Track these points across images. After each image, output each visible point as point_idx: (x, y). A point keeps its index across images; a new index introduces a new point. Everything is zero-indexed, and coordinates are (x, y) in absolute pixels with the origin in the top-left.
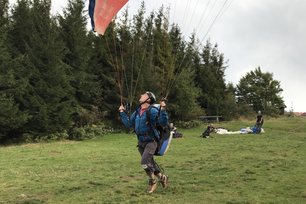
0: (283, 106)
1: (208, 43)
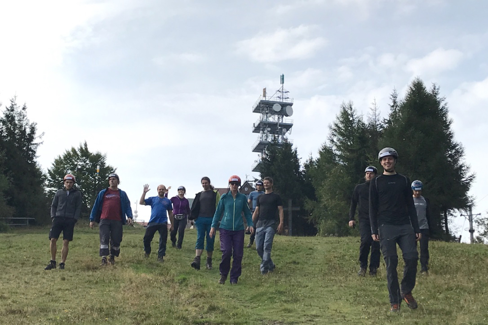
1: (13, 104)
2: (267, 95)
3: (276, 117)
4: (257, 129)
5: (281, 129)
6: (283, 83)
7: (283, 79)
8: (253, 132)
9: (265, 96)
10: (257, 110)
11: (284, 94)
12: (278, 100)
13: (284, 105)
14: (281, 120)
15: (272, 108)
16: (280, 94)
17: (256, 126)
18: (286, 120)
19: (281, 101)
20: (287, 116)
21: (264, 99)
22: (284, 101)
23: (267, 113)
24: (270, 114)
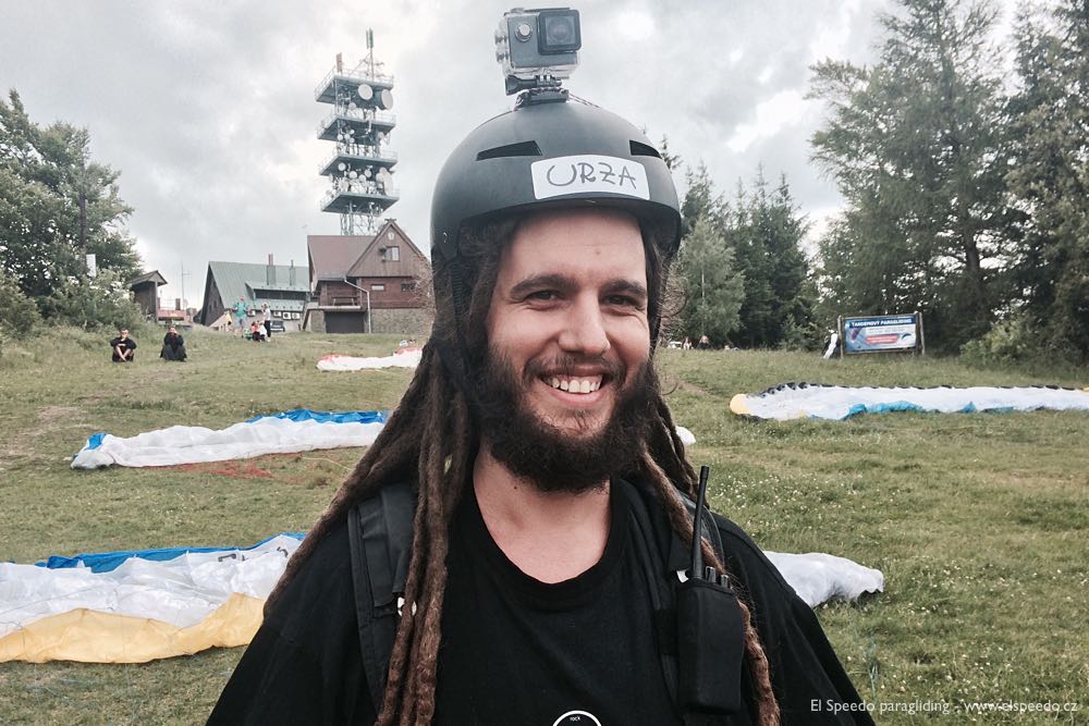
0: (152, 280)
2: (344, 67)
4: (330, 133)
5: (373, 134)
6: (372, 47)
7: (371, 39)
8: (321, 138)
10: (328, 96)
11: (375, 67)
12: (363, 78)
13: (376, 89)
14: (372, 116)
15: (356, 92)
17: (327, 125)
18: (380, 117)
19: (369, 79)
20: (383, 108)
21: (339, 75)
22: (376, 80)
23: (347, 103)
24: (352, 105)
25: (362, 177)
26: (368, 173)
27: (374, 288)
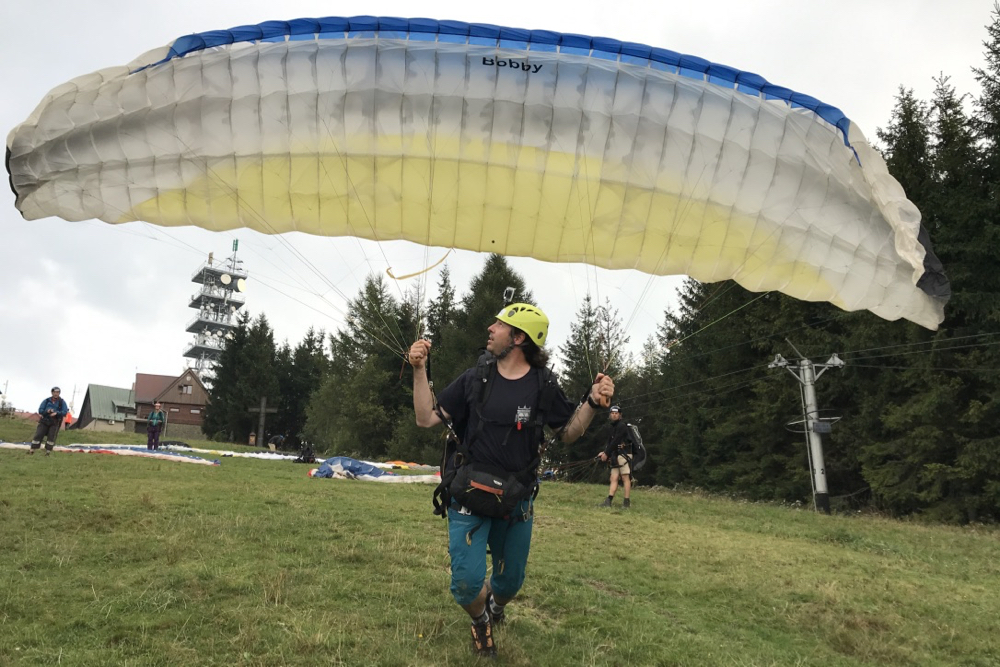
2: (213, 261)
3: (222, 292)
4: (196, 303)
5: (228, 307)
6: (236, 250)
7: (237, 245)
8: (190, 306)
9: (210, 263)
10: (198, 279)
11: (236, 263)
12: (227, 270)
13: (235, 278)
14: (228, 295)
15: (219, 279)
16: (230, 263)
17: (195, 298)
18: (235, 296)
19: (232, 271)
20: (238, 291)
21: (209, 266)
22: (236, 273)
23: (212, 285)
24: (216, 287)
25: (215, 336)
26: (220, 333)
27: (172, 410)
